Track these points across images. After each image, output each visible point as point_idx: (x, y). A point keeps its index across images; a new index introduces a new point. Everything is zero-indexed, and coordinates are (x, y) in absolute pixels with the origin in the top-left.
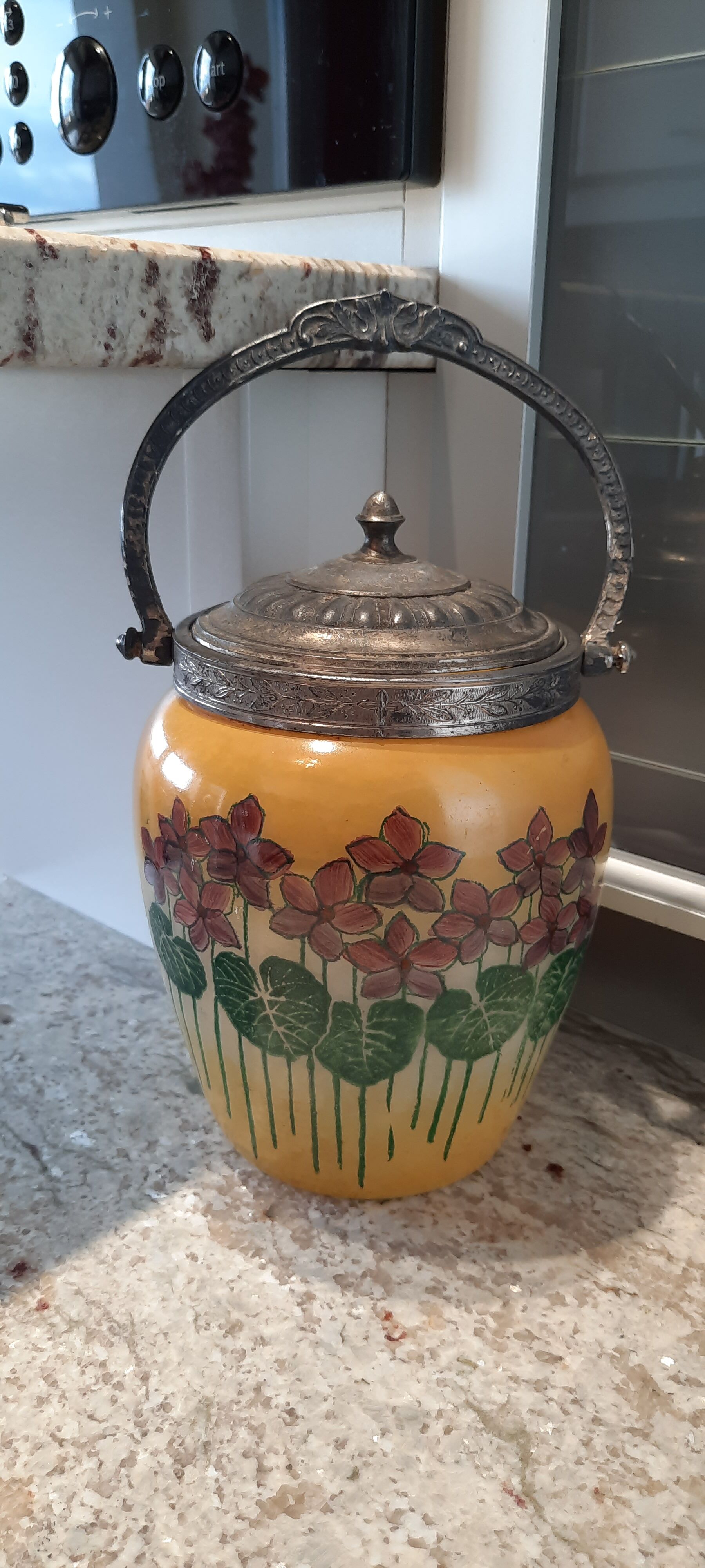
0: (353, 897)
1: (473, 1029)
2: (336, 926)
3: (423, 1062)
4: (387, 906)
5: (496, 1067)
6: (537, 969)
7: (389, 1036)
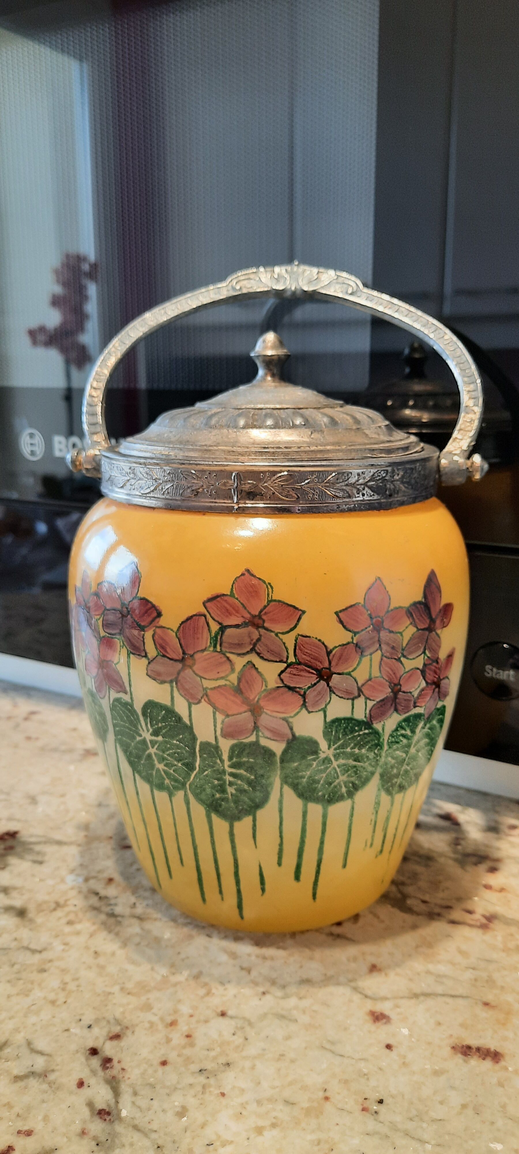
0: (210, 646)
1: (324, 775)
2: (197, 672)
3: (281, 802)
4: (239, 655)
5: (352, 815)
6: (384, 725)
7: (249, 775)
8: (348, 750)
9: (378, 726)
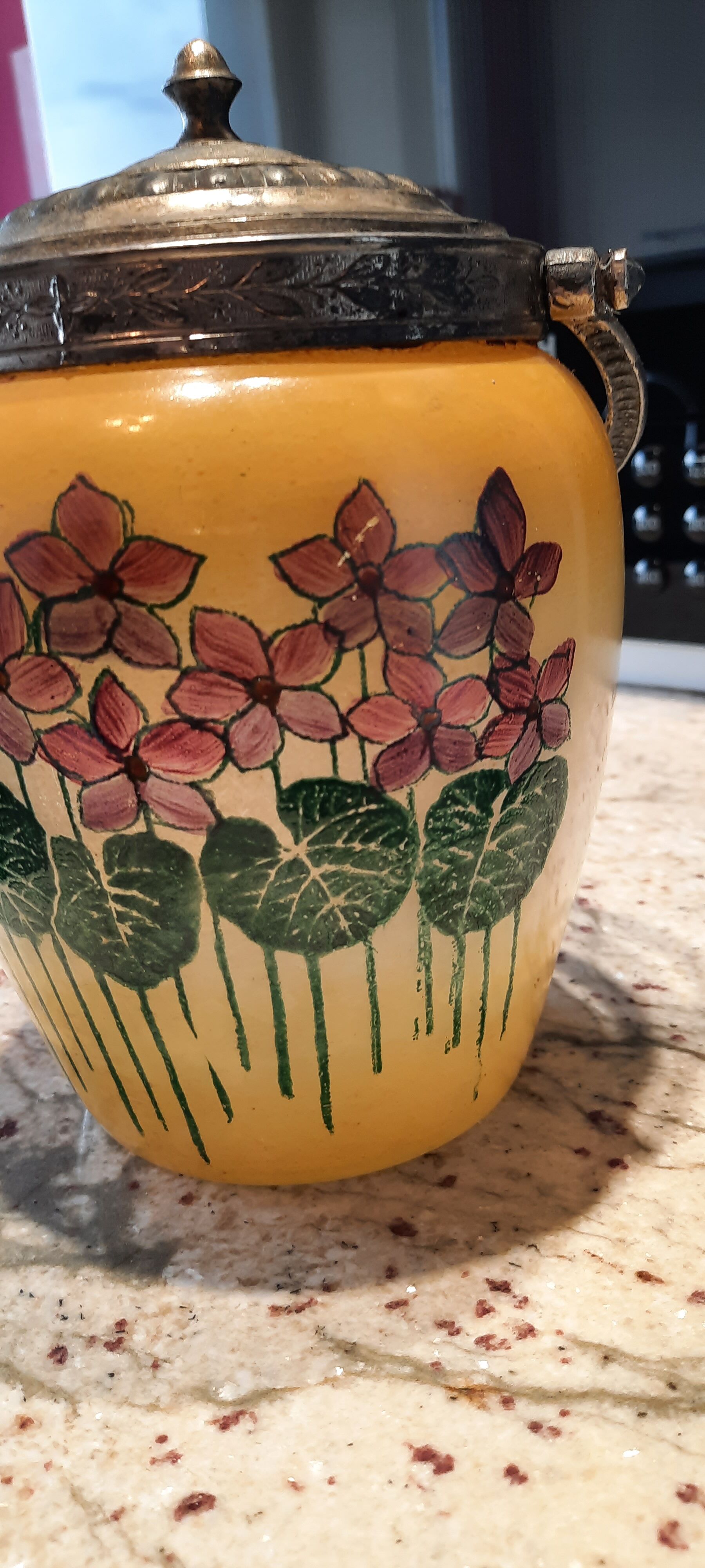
0: (29, 645)
1: (297, 896)
2: (16, 699)
3: (220, 949)
4: (83, 658)
5: (372, 974)
6: (411, 795)
7: (148, 899)
8: (339, 844)
9: (399, 797)
